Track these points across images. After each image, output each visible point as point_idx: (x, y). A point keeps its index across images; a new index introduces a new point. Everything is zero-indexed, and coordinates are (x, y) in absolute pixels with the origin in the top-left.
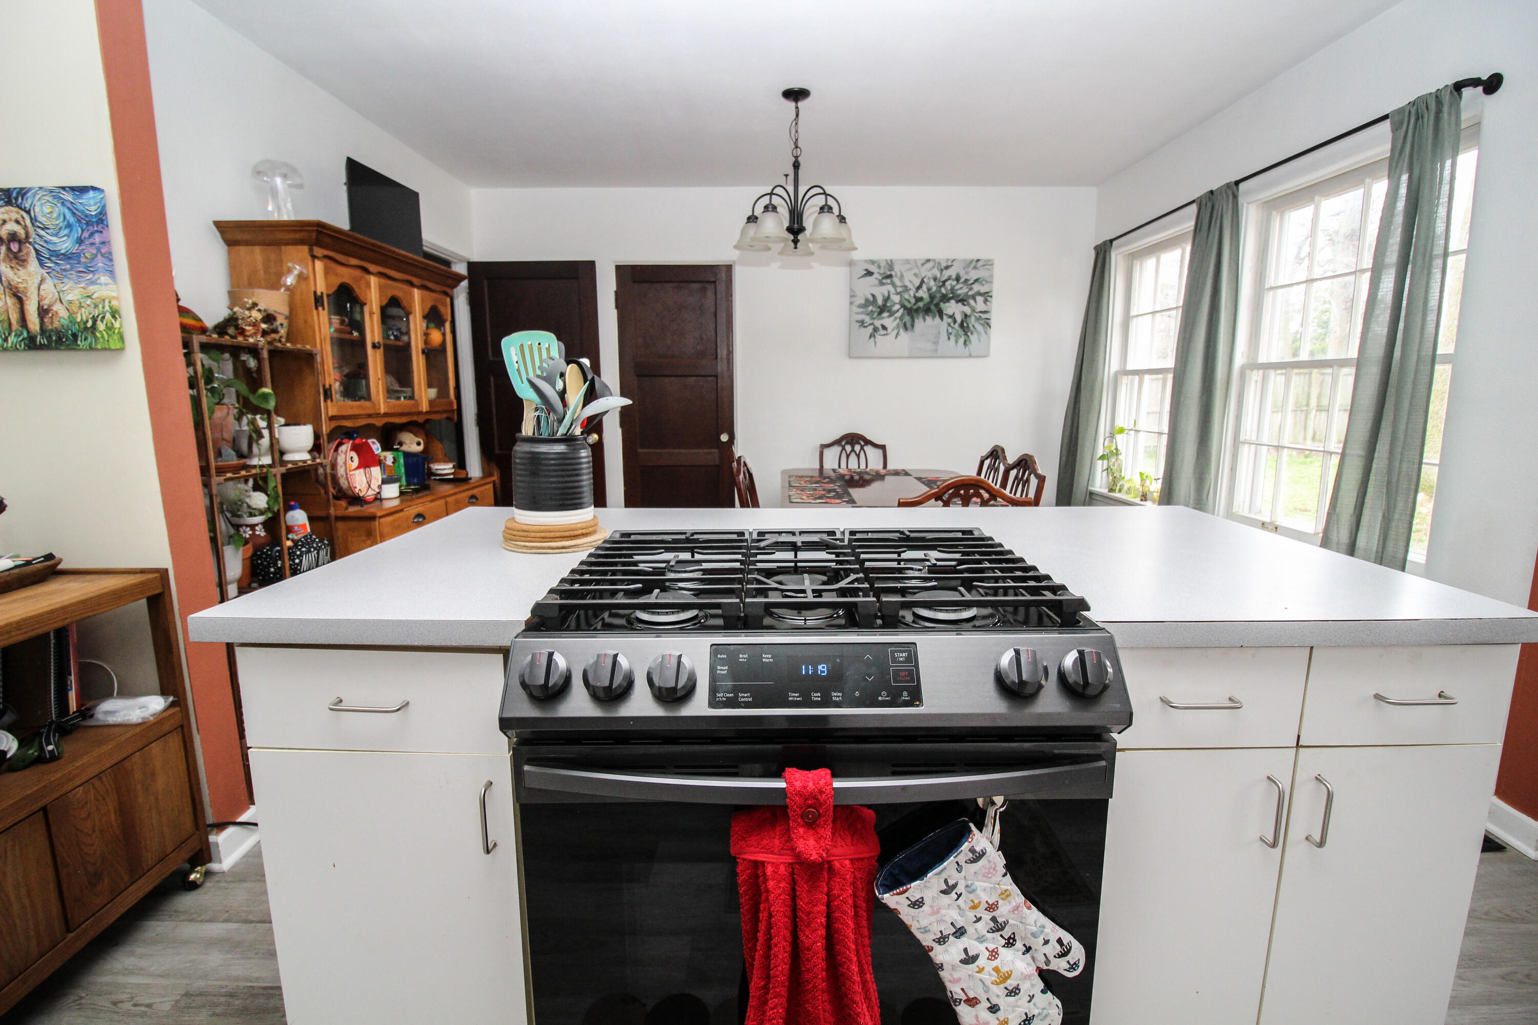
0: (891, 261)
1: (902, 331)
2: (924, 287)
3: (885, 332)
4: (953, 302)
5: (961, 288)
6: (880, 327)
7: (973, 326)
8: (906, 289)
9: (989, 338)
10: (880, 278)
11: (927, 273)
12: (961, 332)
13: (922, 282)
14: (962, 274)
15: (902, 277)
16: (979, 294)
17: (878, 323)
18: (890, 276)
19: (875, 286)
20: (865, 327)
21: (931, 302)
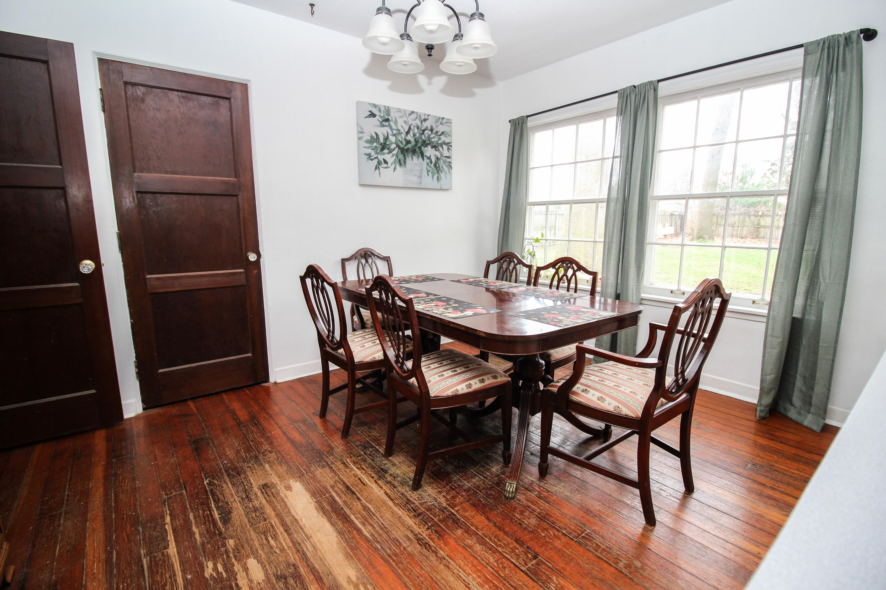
0: (388, 107)
1: (398, 166)
2: (411, 132)
3: (385, 165)
4: (429, 147)
5: (434, 137)
6: (383, 161)
7: (442, 166)
8: (399, 132)
9: (451, 176)
10: (381, 120)
11: (412, 122)
12: (435, 171)
13: (410, 129)
14: (434, 127)
15: (396, 122)
16: (444, 143)
17: (381, 157)
18: (387, 120)
19: (377, 126)
20: (372, 160)
21: (416, 145)
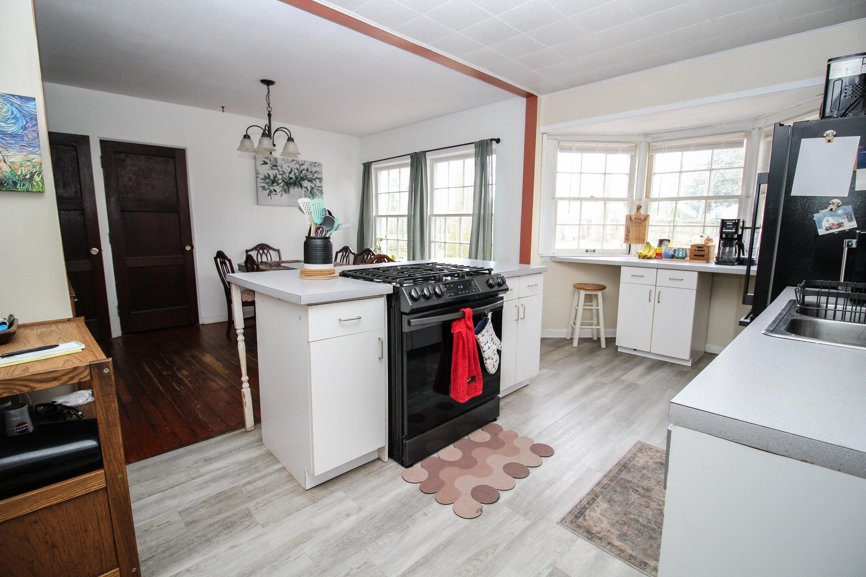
0: (276, 158)
1: (284, 193)
2: (293, 173)
3: (275, 193)
4: (306, 181)
5: (309, 175)
6: (273, 191)
7: (316, 193)
8: (284, 173)
10: (271, 166)
11: (293, 166)
12: (311, 195)
13: (292, 170)
14: (309, 168)
15: (282, 167)
16: (317, 178)
17: (271, 188)
18: (276, 166)
19: (269, 170)
20: (266, 190)
21: (296, 180)
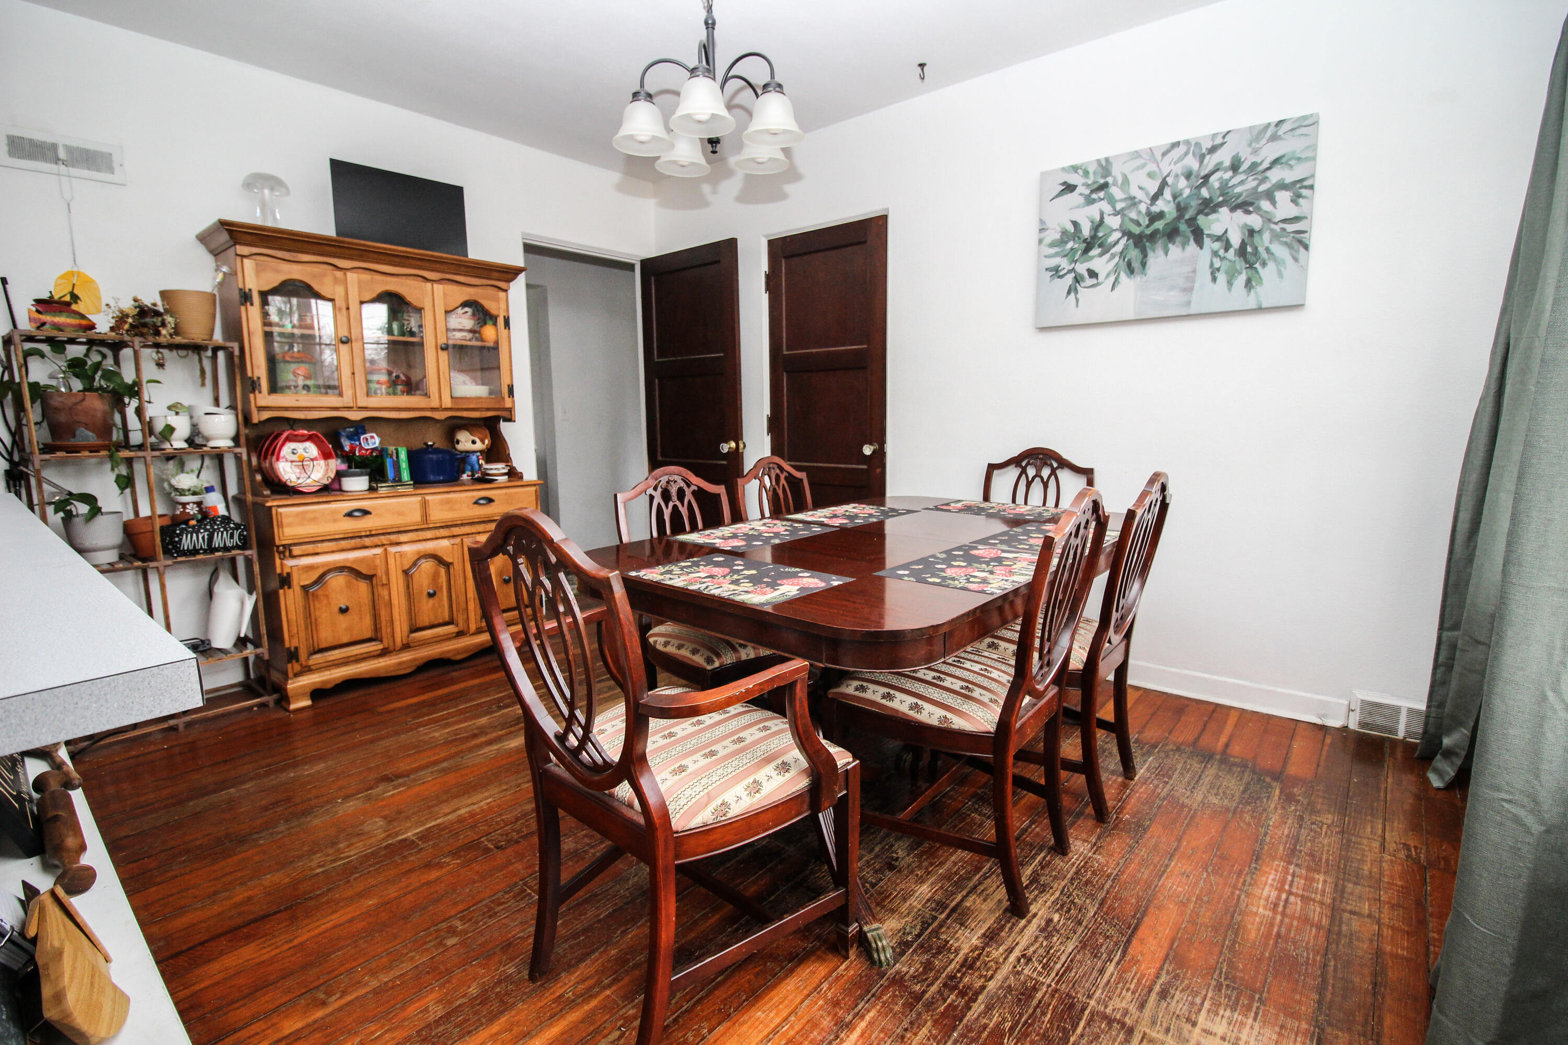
0: (1106, 159)
1: (1123, 276)
2: (1167, 194)
3: (1094, 281)
4: (1224, 210)
5: (1242, 182)
6: (1086, 274)
7: (1267, 250)
8: (1133, 202)
9: (1304, 270)
10: (1087, 192)
11: (1172, 167)
12: (1240, 264)
13: (1164, 184)
14: (1245, 155)
15: (1126, 183)
16: (1282, 186)
17: (1081, 268)
18: (1104, 187)
19: (1078, 207)
20: (1061, 277)
21: (1180, 217)
